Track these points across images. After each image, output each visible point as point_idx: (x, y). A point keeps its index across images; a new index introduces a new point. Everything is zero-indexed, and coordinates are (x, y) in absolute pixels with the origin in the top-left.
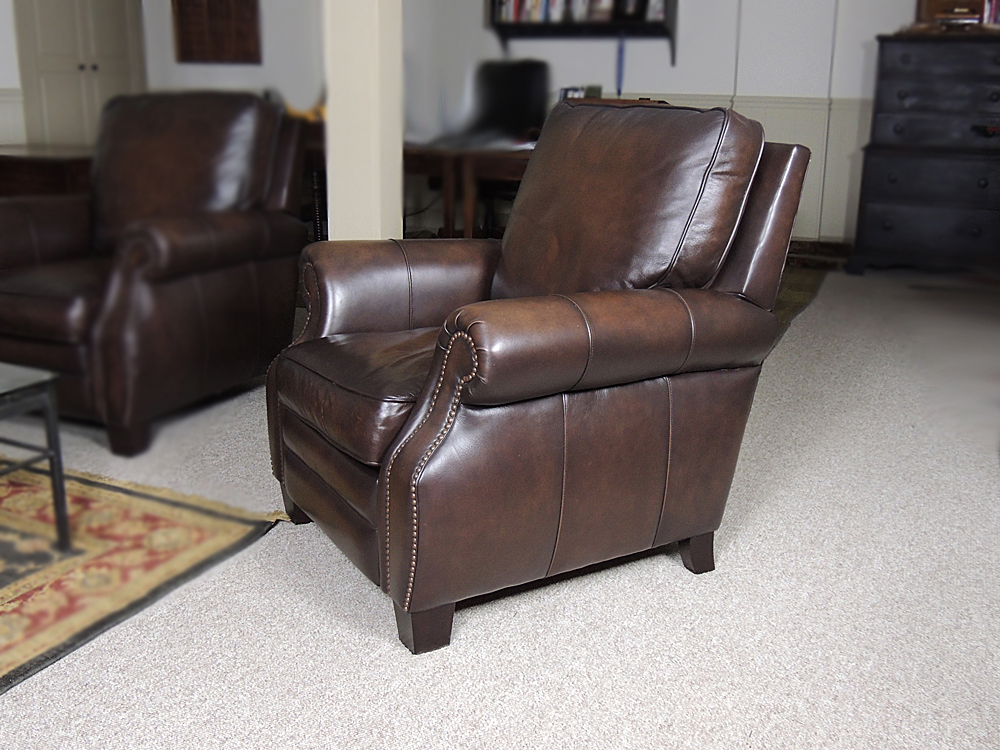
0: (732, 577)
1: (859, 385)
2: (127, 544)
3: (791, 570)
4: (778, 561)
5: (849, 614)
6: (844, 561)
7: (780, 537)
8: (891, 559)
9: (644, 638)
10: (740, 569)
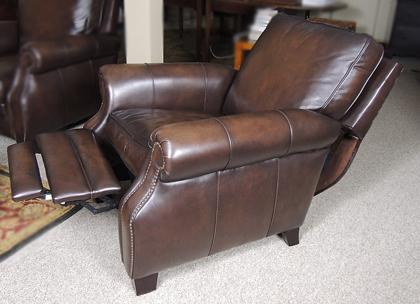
0: (307, 250)
1: (383, 125)
2: (11, 213)
3: (338, 247)
4: (332, 240)
5: (364, 279)
6: (365, 242)
7: (334, 223)
8: (390, 241)
9: (256, 291)
10: (312, 245)
